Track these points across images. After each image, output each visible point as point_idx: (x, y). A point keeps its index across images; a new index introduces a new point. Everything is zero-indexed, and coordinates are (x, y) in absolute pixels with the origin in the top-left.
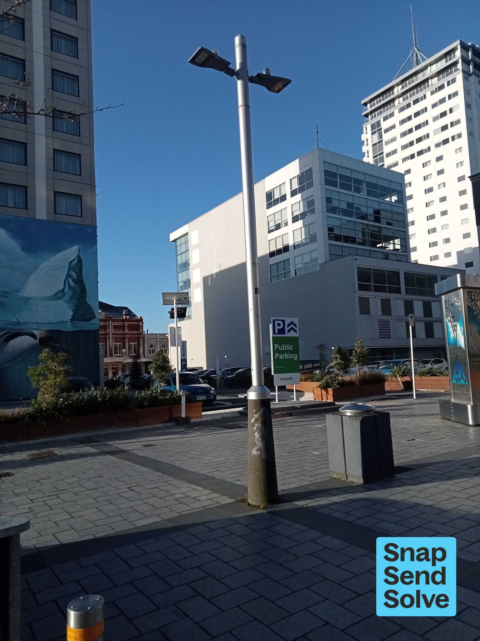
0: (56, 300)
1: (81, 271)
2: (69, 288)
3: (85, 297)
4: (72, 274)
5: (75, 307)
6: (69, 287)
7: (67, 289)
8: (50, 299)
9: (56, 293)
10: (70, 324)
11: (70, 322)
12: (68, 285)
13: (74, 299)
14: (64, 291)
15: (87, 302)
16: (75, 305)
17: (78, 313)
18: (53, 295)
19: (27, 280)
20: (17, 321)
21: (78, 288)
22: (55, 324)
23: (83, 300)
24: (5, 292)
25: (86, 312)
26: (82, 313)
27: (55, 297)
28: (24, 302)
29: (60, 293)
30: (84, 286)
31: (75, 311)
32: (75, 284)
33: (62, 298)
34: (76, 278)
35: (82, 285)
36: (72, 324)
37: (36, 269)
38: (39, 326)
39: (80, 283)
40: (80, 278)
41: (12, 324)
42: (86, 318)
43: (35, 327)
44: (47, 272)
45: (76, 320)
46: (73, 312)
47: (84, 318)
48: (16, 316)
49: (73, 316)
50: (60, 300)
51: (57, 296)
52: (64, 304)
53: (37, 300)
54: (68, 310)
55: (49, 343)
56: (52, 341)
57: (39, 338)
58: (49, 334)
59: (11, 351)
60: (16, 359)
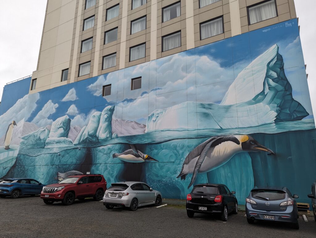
0: (256, 103)
1: (282, 68)
2: (269, 89)
3: (291, 94)
4: (271, 74)
5: (279, 107)
6: (269, 88)
7: (267, 90)
8: (250, 103)
9: (255, 97)
10: (275, 126)
11: (274, 124)
12: (268, 86)
13: (277, 98)
14: (264, 93)
15: (295, 99)
16: (279, 105)
17: (284, 113)
18: (253, 99)
19: (227, 91)
20: (220, 128)
21: (280, 86)
22: (258, 127)
23: (288, 98)
24: (209, 105)
25: (295, 110)
26: (288, 112)
27: (254, 101)
28: (225, 110)
29: (260, 96)
30: (288, 83)
31: (279, 110)
32: (277, 83)
33: (263, 100)
34: (277, 77)
35: (286, 82)
36: (277, 126)
37: (234, 79)
38: (241, 130)
39: (283, 81)
40: (282, 75)
41: (216, 131)
42: (295, 117)
43: (237, 133)
44: (244, 79)
45: (282, 121)
46: (277, 113)
47: (292, 117)
48: (219, 123)
49: (277, 117)
50: (260, 102)
51: (257, 99)
52: (265, 106)
53: (237, 107)
54: (271, 111)
55: (253, 147)
56: (256, 145)
57: (242, 143)
58: (252, 138)
59: (216, 155)
60: (222, 164)
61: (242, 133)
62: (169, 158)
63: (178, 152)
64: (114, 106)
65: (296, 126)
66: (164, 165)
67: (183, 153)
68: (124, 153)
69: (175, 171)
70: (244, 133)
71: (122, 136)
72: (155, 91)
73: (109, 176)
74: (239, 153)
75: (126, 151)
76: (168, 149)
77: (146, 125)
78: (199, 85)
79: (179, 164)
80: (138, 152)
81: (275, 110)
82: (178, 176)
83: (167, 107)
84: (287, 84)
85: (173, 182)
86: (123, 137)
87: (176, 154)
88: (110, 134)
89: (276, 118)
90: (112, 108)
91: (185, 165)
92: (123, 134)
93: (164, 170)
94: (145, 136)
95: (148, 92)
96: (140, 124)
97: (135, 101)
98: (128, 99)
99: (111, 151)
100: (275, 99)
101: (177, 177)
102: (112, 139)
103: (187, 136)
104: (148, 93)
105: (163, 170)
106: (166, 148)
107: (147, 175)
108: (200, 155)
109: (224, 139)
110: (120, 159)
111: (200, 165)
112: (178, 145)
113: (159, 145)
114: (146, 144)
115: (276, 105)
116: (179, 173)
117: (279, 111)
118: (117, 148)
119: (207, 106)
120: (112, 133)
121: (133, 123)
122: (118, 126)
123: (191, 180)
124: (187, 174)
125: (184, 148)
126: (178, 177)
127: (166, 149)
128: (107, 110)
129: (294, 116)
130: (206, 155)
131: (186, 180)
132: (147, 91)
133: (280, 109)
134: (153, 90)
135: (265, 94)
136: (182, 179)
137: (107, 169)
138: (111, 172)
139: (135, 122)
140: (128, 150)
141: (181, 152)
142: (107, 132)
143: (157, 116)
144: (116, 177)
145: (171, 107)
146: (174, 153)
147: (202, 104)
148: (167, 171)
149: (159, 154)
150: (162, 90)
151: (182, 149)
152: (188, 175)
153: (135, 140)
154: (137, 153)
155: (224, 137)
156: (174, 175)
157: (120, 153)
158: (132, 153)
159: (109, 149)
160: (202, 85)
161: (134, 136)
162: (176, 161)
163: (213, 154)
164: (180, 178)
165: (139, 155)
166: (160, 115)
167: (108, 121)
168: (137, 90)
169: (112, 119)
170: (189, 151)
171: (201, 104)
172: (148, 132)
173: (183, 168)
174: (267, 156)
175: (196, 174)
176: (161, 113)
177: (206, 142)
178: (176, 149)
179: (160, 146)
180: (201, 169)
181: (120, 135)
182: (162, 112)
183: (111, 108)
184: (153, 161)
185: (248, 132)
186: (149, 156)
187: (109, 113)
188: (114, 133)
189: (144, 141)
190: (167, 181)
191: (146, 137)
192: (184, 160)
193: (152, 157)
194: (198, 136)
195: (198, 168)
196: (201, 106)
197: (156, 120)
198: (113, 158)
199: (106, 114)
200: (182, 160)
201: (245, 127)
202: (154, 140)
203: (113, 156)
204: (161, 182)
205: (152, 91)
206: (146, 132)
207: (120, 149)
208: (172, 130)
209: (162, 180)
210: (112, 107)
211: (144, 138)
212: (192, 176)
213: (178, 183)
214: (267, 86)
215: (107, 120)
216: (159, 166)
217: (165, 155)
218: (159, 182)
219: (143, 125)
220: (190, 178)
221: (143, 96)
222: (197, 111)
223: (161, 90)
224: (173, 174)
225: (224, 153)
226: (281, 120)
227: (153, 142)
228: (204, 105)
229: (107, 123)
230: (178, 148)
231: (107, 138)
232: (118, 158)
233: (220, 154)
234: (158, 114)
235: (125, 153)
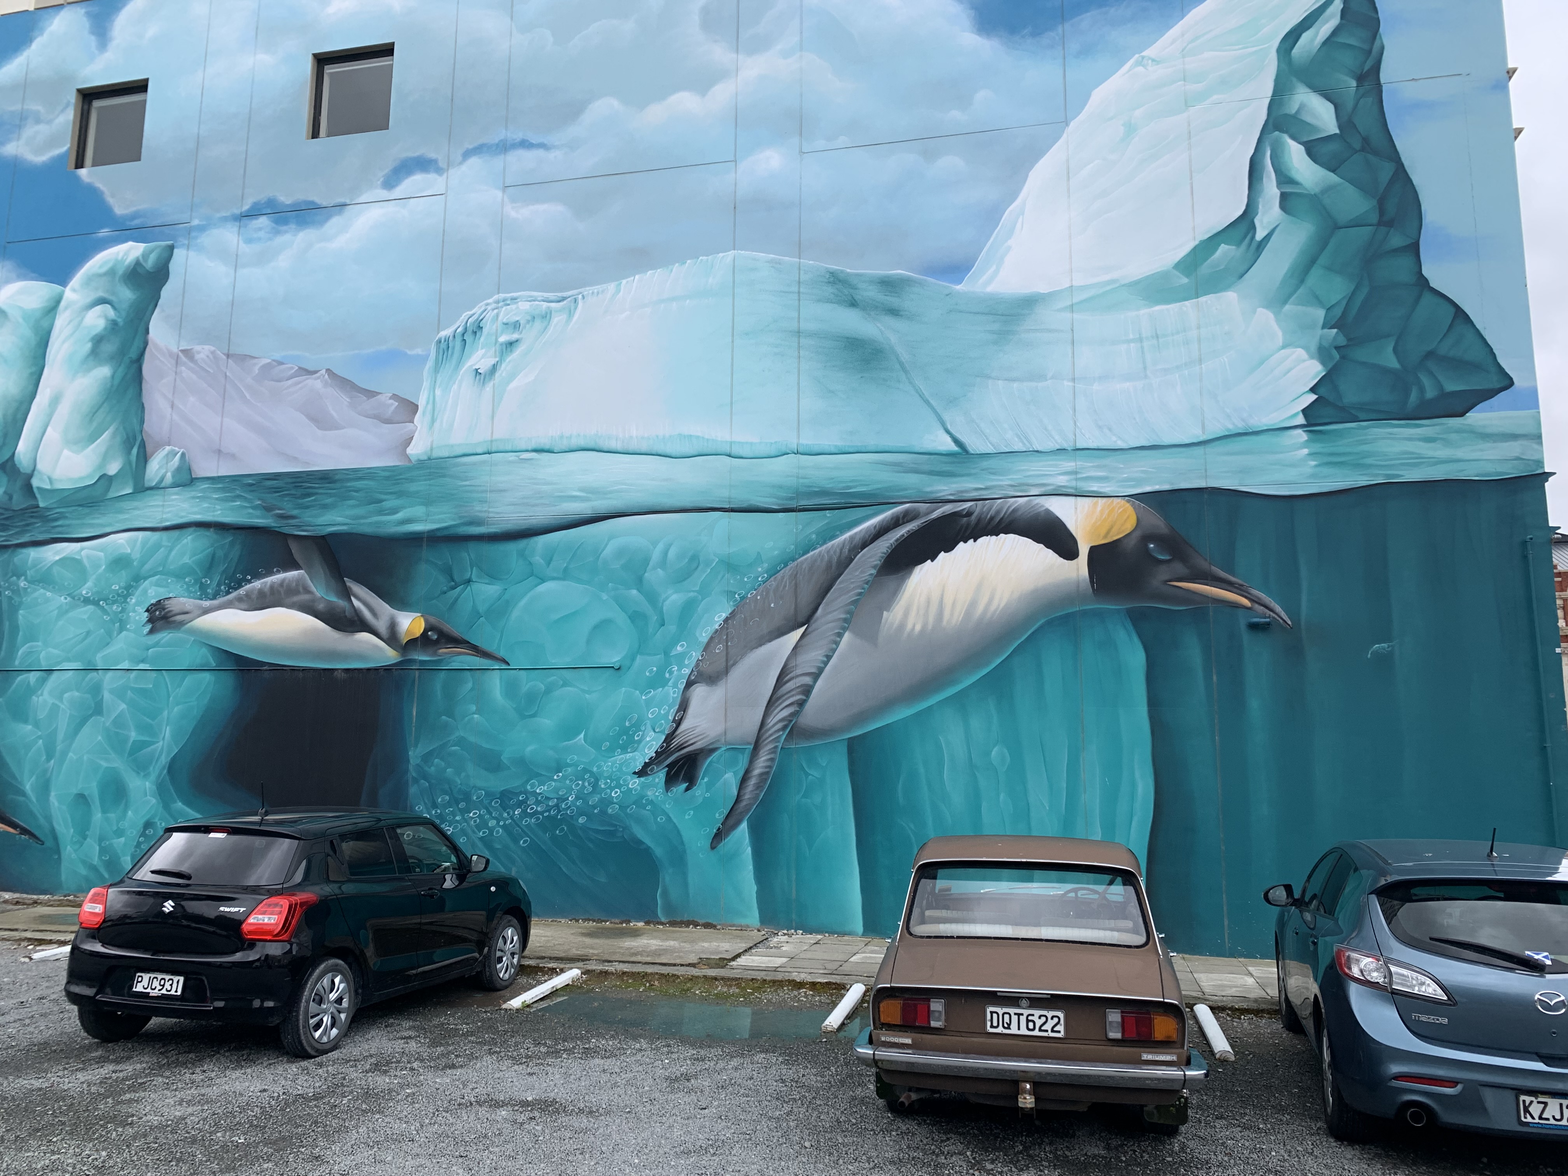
0: (1199, 289)
1: (1370, 76)
2: (1283, 206)
3: (1414, 249)
4: (1302, 107)
5: (1339, 324)
6: (1284, 197)
7: (1270, 215)
8: (1157, 290)
9: (1193, 251)
10: (1305, 445)
11: (1299, 431)
12: (1279, 184)
13: (1329, 269)
14: (1253, 228)
15: (1431, 285)
16: (1338, 312)
17: (1364, 364)
18: (1177, 266)
19: (1013, 195)
20: (954, 448)
21: (1351, 191)
22: (1199, 450)
23: (1399, 269)
24: (889, 284)
25: (1430, 355)
26: (1393, 363)
27: (1187, 276)
28: (996, 327)
29: (1223, 248)
30: (1401, 175)
31: (1337, 348)
32: (1333, 171)
33: (1241, 276)
34: (1337, 131)
35: (1386, 171)
36: (1317, 447)
37: (1067, 123)
38: (1089, 467)
39: (1370, 157)
40: (1365, 122)
41: (926, 468)
42: (1431, 393)
43: (1062, 481)
44: (1131, 129)
45: (1348, 415)
46: (1323, 363)
47: (1414, 397)
48: (946, 417)
49: (1322, 391)
50: (1226, 288)
51: (1205, 269)
52: (1254, 312)
53: (1071, 308)
54: (1283, 352)
55: (1159, 577)
56: (1179, 568)
57: (1093, 551)
58: (1157, 522)
59: (918, 628)
60: (953, 683)
61: (1095, 487)
62: (588, 642)
63: (652, 598)
64: (171, 248)
65: (1431, 453)
66: (548, 691)
67: (688, 610)
68: (240, 599)
69: (625, 731)
70: (1107, 489)
71: (223, 472)
72: (498, 162)
73: (118, 763)
74: (1068, 616)
75: (257, 584)
76: (579, 581)
77: (422, 403)
78: (821, 144)
79: (658, 681)
80: (347, 594)
81: (1314, 347)
82: (646, 765)
83: (584, 285)
84: (1391, 182)
85: (609, 802)
86: (235, 479)
87: (636, 617)
88: (129, 452)
89: (1313, 397)
90: (150, 264)
91: (699, 692)
92: (233, 456)
93: (547, 722)
94: (411, 480)
95: (442, 164)
96: (371, 394)
97: (335, 222)
98: (286, 199)
99: (138, 579)
100: (1316, 273)
101: (639, 767)
102: (142, 489)
103: (721, 495)
104: (439, 171)
105: (537, 719)
106: (566, 570)
107: (414, 755)
108: (808, 620)
109: (973, 517)
110: (206, 639)
111: (807, 691)
112: (656, 555)
113: (512, 547)
114: (416, 540)
115: (1320, 314)
116: (651, 744)
117: (1337, 356)
118: (186, 560)
119: (871, 293)
120: (143, 446)
121: (316, 384)
122: (192, 399)
123: (736, 793)
124: (713, 750)
125: (700, 576)
126: (642, 773)
127: (565, 575)
128: (111, 272)
129: (1422, 390)
130: (846, 624)
131: (699, 791)
132: (432, 155)
133: (1342, 341)
134: (478, 150)
135: (1260, 235)
136: (671, 780)
137: (98, 709)
138: (133, 735)
139: (328, 371)
140: (270, 573)
141: (673, 599)
142: (106, 435)
143: (503, 339)
144: (172, 768)
145: (612, 286)
146: (621, 601)
147: (836, 279)
148: (569, 730)
149: (516, 613)
150: (552, 155)
151: (682, 577)
152: (716, 754)
153: (325, 507)
154: (342, 603)
155: (979, 508)
156: (620, 758)
157: (204, 596)
158: (305, 597)
159: (120, 562)
160: (842, 141)
161: (326, 478)
162: (639, 659)
163: (893, 616)
164: (660, 776)
165: (356, 611)
166: (528, 336)
167: (117, 358)
168: (359, 142)
169: (146, 343)
170: (730, 594)
171: (832, 274)
172: (436, 454)
173: (684, 706)
174: (1246, 637)
175: (773, 751)
176: (538, 325)
177: (852, 538)
178: (639, 582)
179: (522, 554)
180: (811, 716)
181: (206, 467)
182: (546, 316)
183: (138, 263)
184: (466, 660)
185: (1139, 482)
186: (433, 620)
187: (127, 295)
188: (159, 446)
189: (400, 516)
190: (564, 799)
191: (413, 487)
192: (696, 655)
193: (456, 629)
194: (799, 494)
195: (785, 713)
196: (830, 290)
197: (494, 369)
198: (151, 632)
199: (102, 301)
200: (681, 657)
201: (1121, 444)
202: (478, 510)
203: (150, 620)
204: (520, 804)
205: (474, 161)
206: (417, 449)
207: (209, 566)
208: (613, 445)
209: (526, 792)
210: (145, 255)
211: (400, 494)
212: (743, 762)
213: (646, 813)
214: (1271, 189)
215: (109, 348)
216: (511, 689)
217: (556, 616)
218: (504, 807)
219: (395, 397)
220: (730, 779)
221: (398, 192)
222: (804, 326)
223: (540, 152)
224: (611, 750)
225: (968, 613)
226: (1343, 409)
227: (471, 523)
228: (854, 287)
229: (104, 371)
230: (654, 576)
231: (105, 480)
232: (194, 632)
233: (945, 623)
234: (516, 326)
235: (248, 595)
